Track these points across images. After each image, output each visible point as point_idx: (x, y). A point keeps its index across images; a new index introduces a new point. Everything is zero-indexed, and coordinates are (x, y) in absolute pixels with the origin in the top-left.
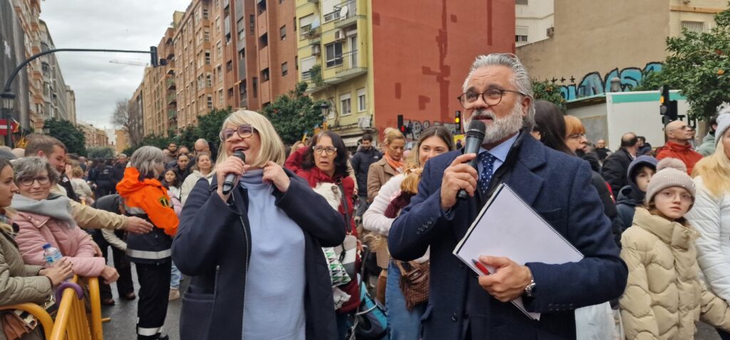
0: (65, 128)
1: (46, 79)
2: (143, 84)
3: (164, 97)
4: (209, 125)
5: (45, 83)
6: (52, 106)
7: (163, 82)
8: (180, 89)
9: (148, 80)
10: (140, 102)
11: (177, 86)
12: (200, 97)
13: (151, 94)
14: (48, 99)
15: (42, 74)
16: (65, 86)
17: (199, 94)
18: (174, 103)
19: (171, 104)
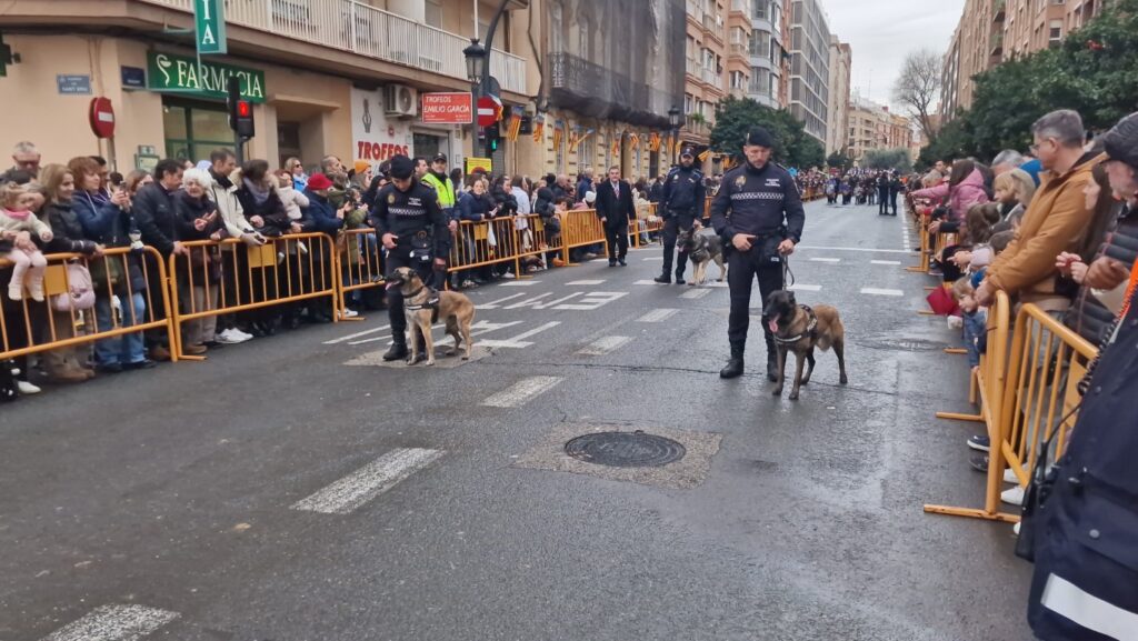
0: (745, 113)
1: (759, 24)
2: (963, 17)
3: (987, 38)
4: (992, 94)
5: (760, 31)
6: (773, 74)
7: (989, 11)
8: (1011, 17)
9: (970, 9)
10: (957, 56)
11: (1008, 12)
12: (1037, 31)
13: (970, 37)
14: (764, 62)
15: (749, 16)
16: (830, 35)
17: (1037, 25)
18: (998, 52)
19: (994, 54)
